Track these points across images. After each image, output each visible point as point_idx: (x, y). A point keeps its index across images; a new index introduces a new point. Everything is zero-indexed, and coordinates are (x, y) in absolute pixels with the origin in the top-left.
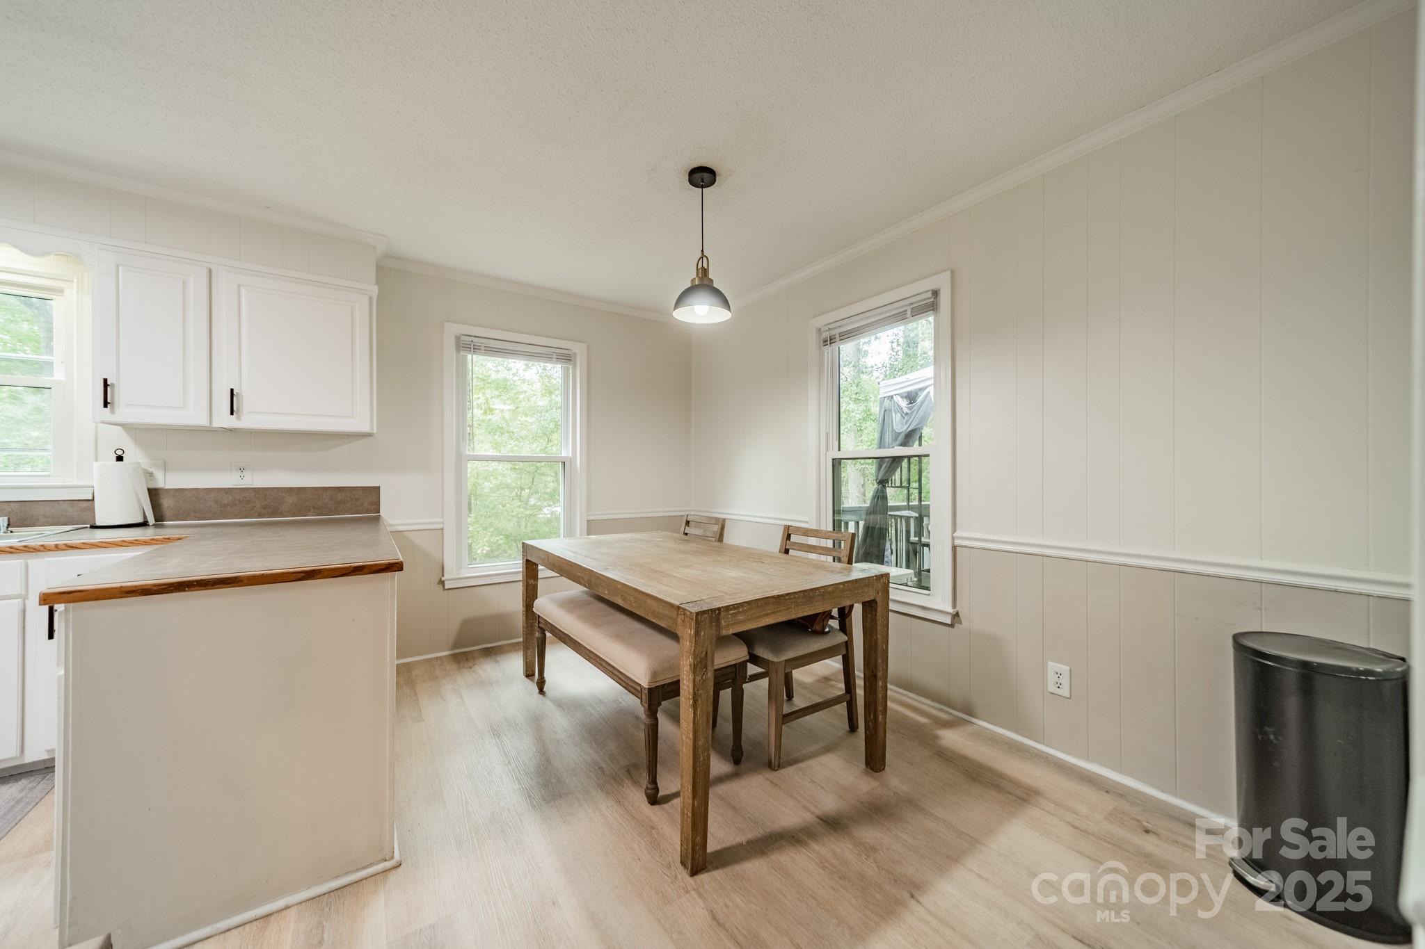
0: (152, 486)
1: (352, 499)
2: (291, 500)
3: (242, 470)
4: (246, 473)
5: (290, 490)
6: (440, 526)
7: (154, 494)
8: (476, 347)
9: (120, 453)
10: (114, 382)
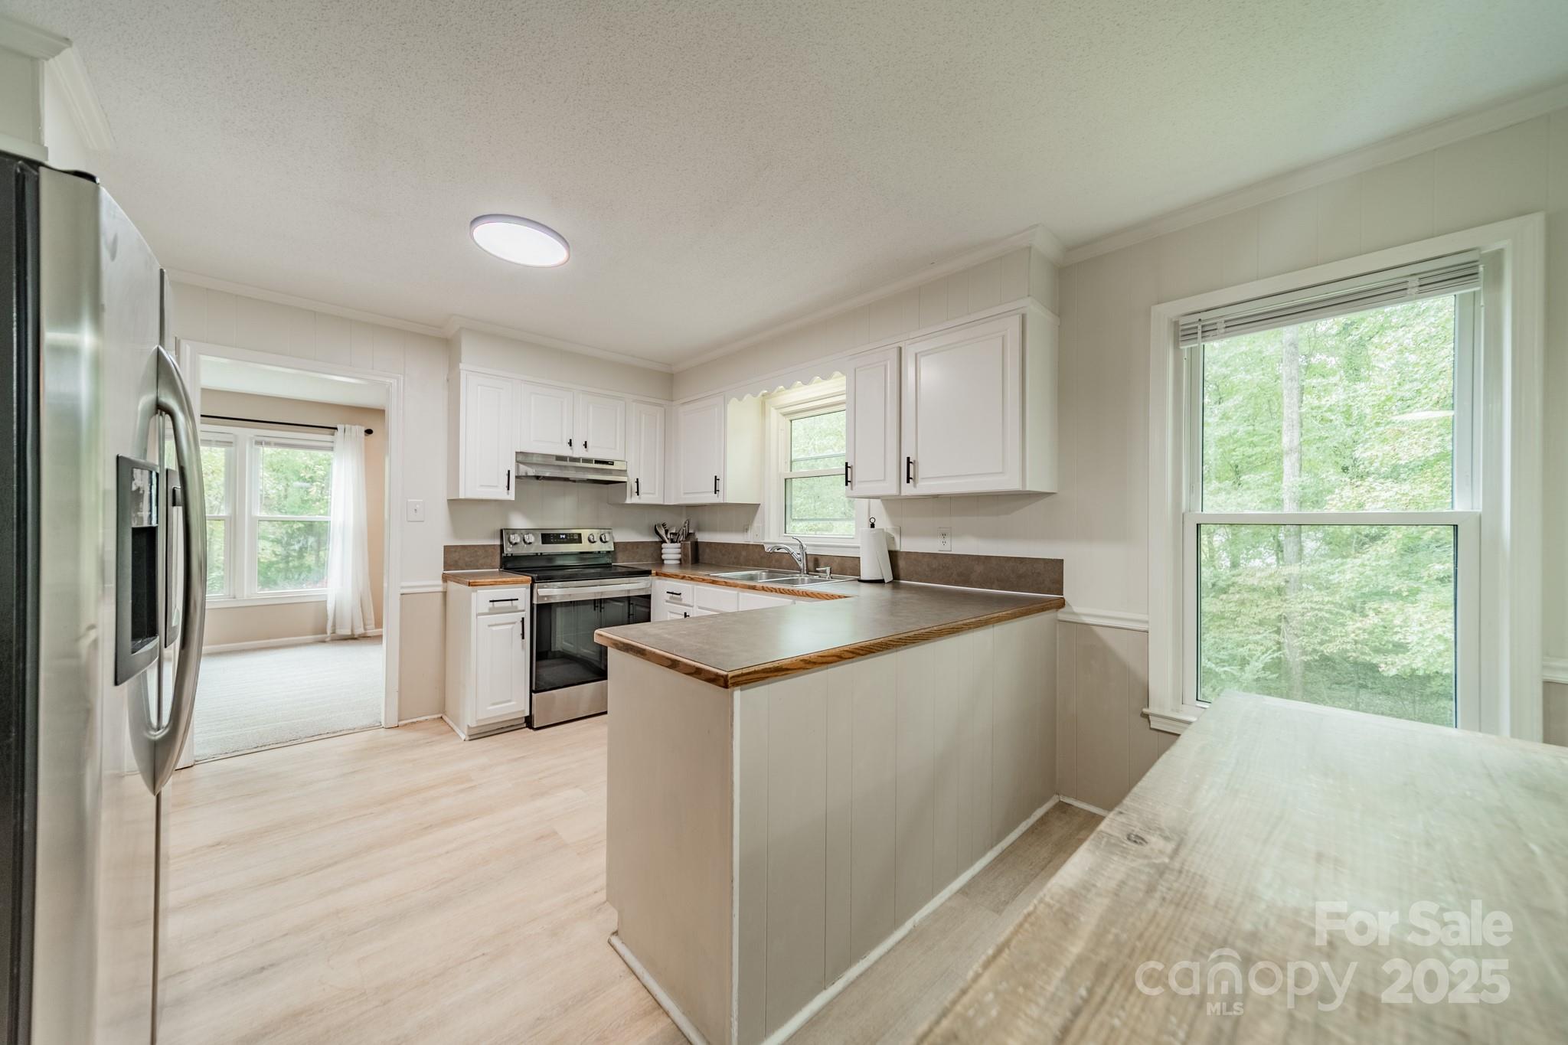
0: (893, 549)
1: (1033, 574)
2: (979, 569)
3: (944, 535)
4: (947, 539)
5: (978, 558)
6: (1143, 627)
7: (893, 555)
8: (1206, 329)
9: (872, 520)
10: (853, 464)
